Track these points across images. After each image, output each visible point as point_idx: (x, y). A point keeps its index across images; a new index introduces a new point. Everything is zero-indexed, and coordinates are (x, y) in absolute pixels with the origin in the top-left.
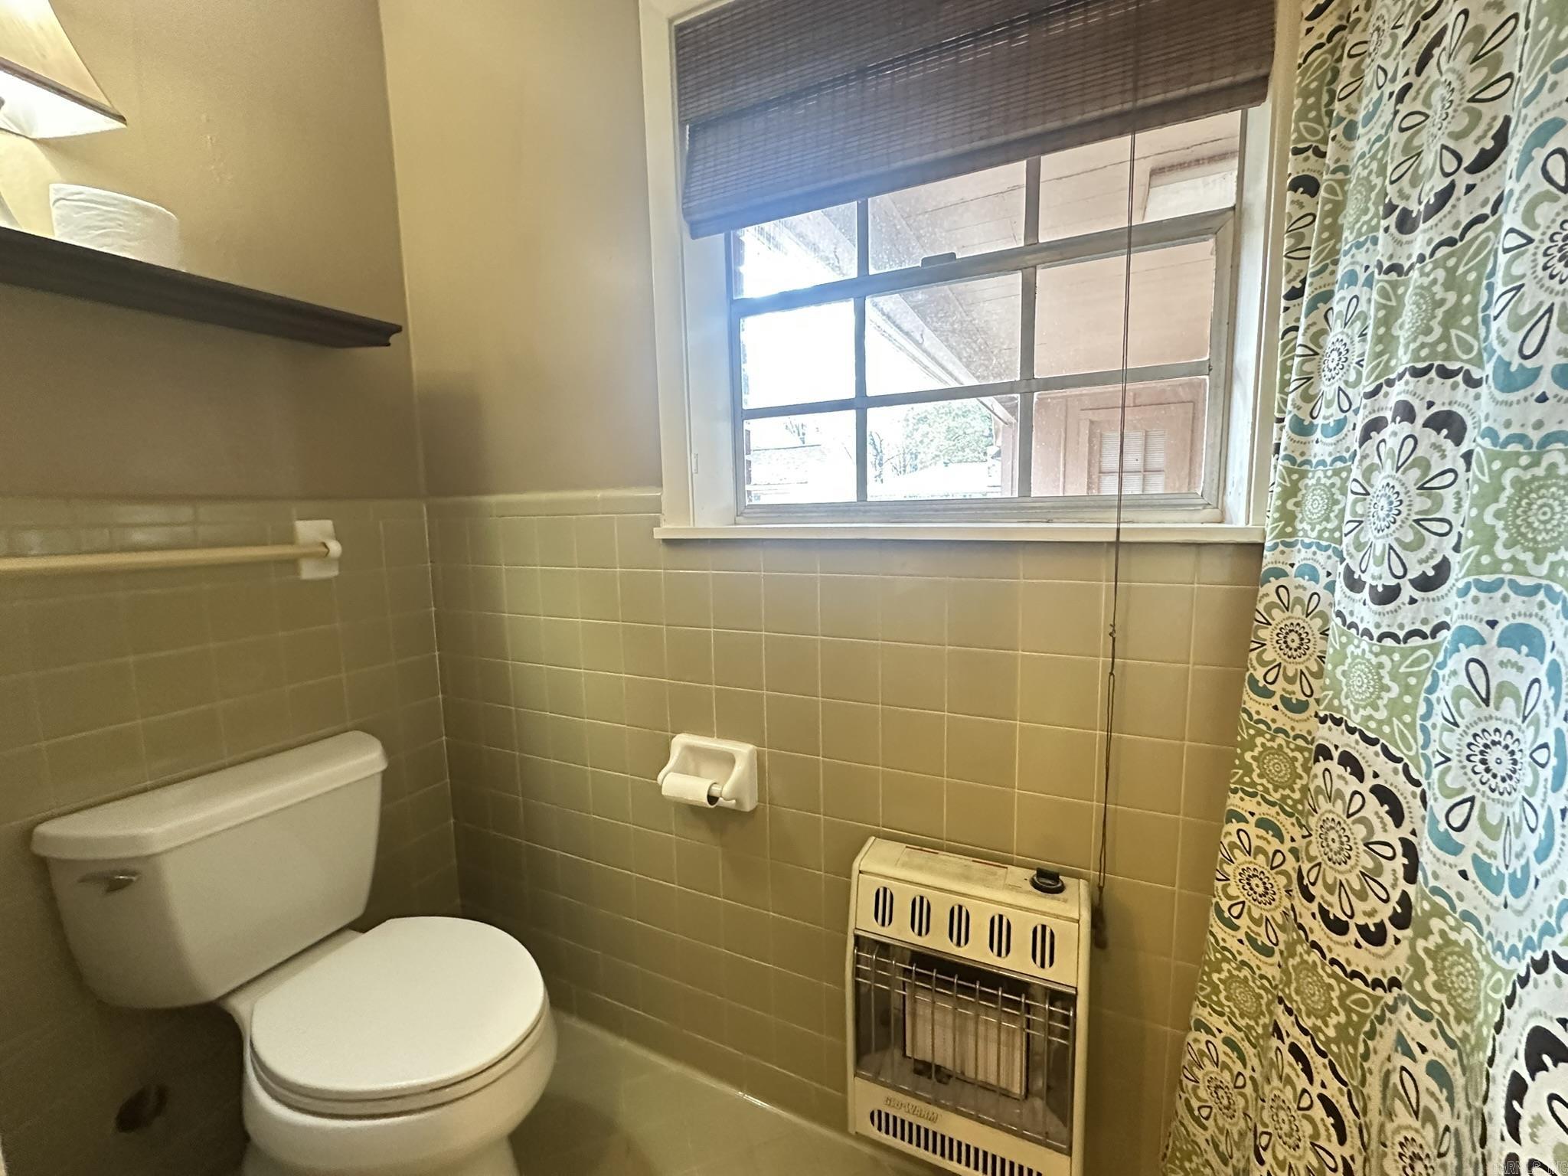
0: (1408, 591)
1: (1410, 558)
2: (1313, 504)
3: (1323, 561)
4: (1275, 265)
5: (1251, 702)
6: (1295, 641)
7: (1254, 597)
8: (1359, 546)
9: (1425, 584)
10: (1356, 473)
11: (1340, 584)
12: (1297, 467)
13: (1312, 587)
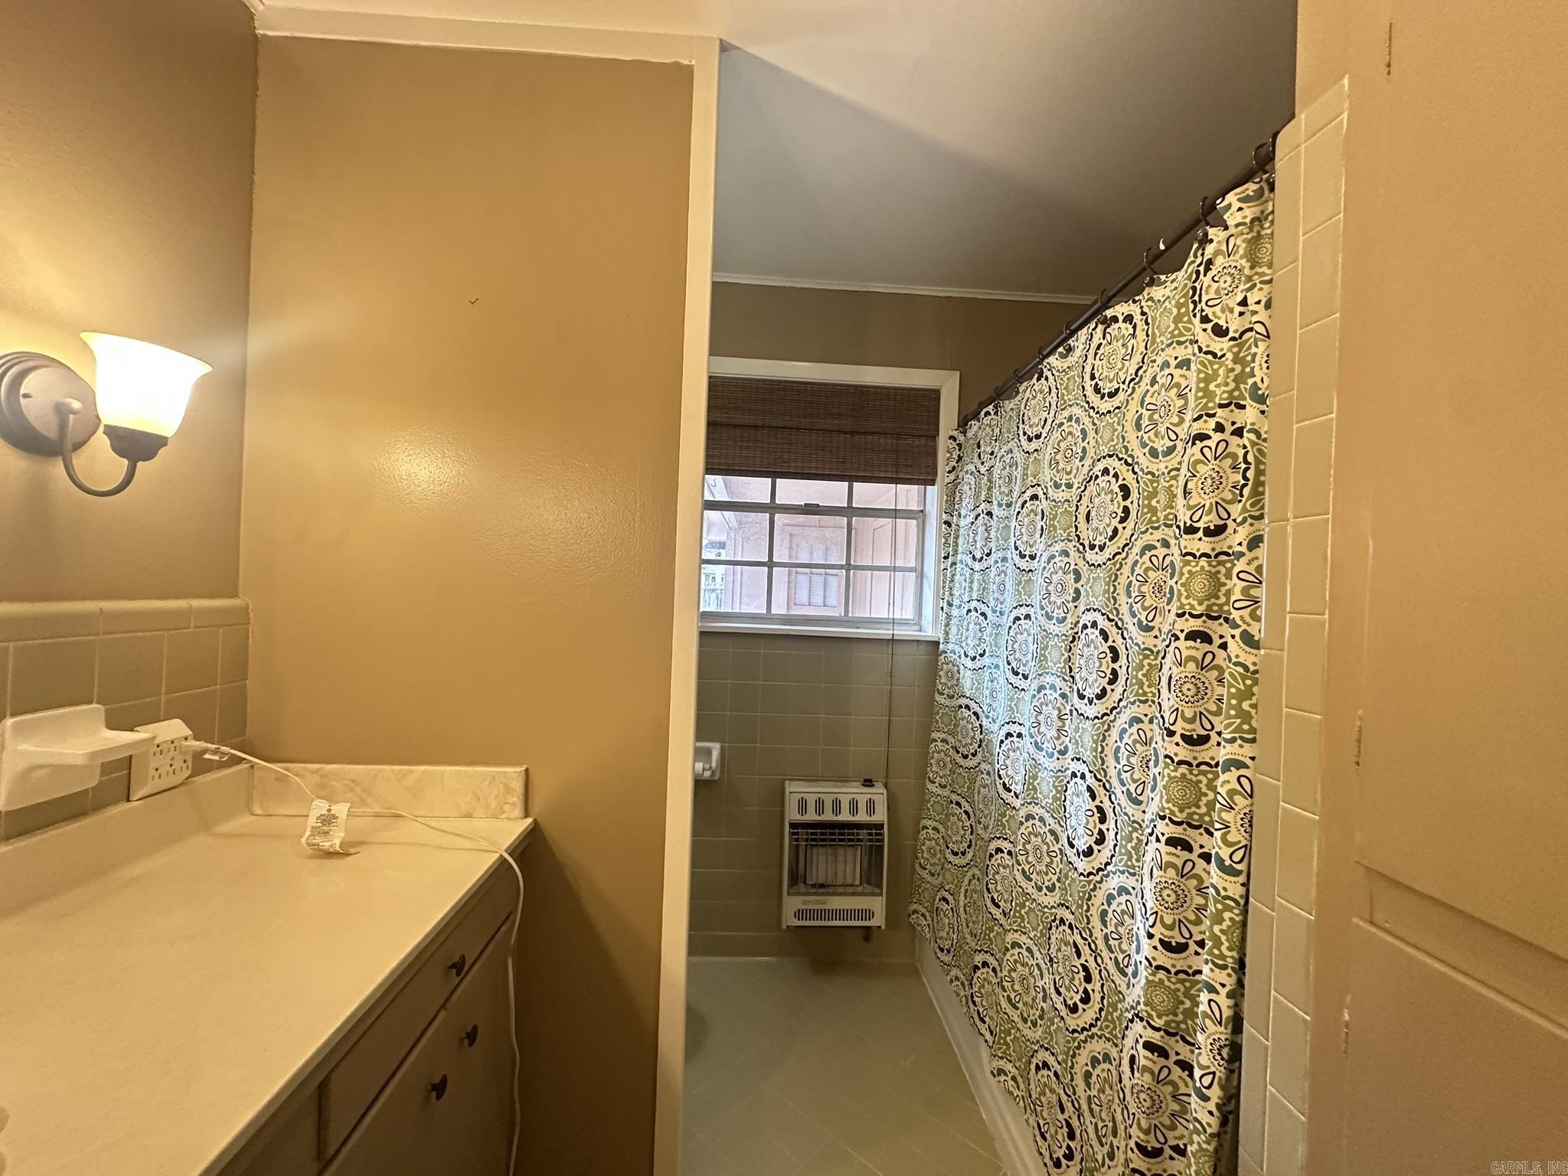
0: (978, 657)
1: (978, 648)
2: (954, 630)
3: (957, 649)
4: (939, 547)
5: (938, 698)
6: (950, 675)
7: (937, 661)
8: (967, 645)
9: (981, 655)
10: (965, 623)
11: (963, 655)
12: (949, 617)
13: (954, 657)
